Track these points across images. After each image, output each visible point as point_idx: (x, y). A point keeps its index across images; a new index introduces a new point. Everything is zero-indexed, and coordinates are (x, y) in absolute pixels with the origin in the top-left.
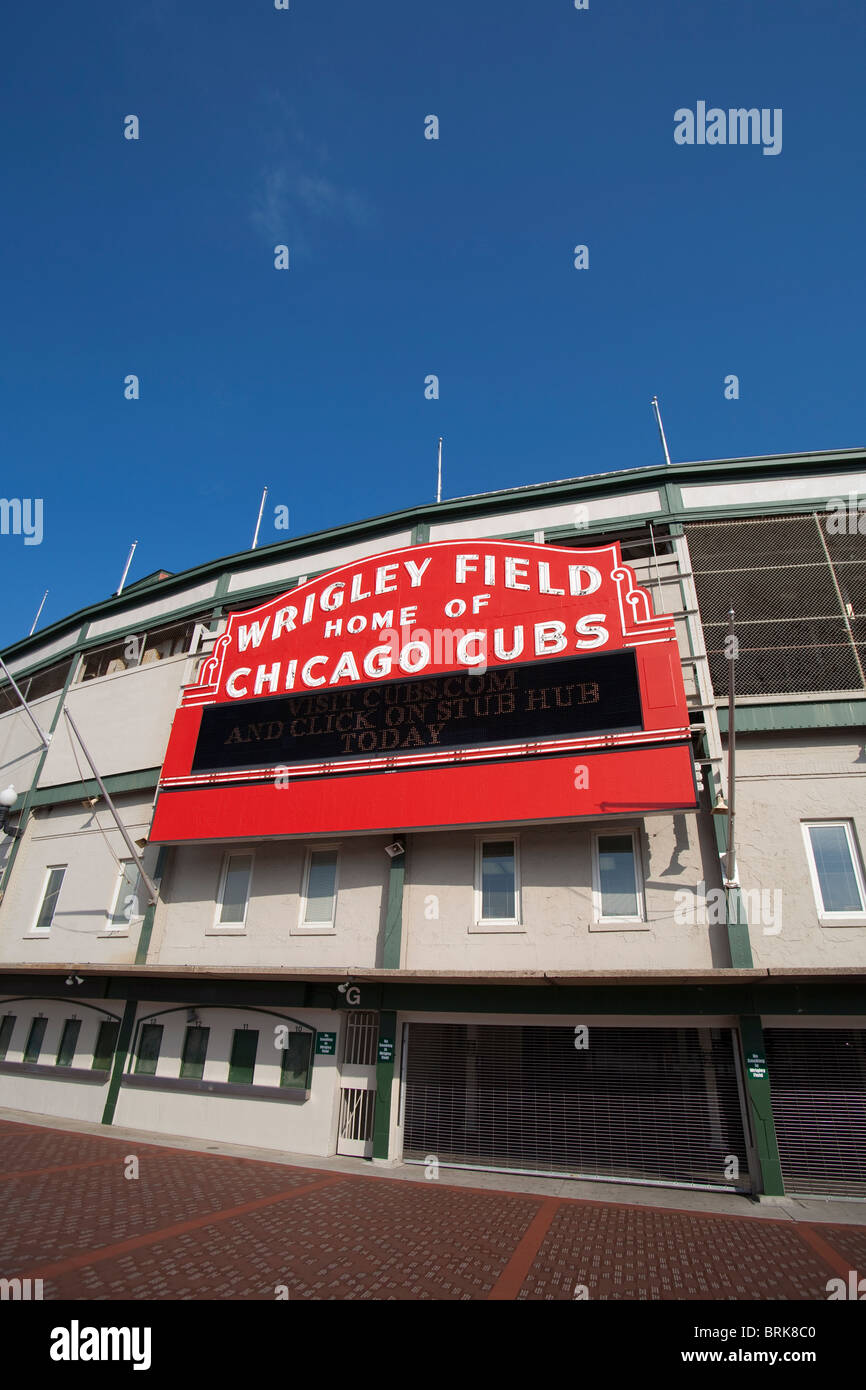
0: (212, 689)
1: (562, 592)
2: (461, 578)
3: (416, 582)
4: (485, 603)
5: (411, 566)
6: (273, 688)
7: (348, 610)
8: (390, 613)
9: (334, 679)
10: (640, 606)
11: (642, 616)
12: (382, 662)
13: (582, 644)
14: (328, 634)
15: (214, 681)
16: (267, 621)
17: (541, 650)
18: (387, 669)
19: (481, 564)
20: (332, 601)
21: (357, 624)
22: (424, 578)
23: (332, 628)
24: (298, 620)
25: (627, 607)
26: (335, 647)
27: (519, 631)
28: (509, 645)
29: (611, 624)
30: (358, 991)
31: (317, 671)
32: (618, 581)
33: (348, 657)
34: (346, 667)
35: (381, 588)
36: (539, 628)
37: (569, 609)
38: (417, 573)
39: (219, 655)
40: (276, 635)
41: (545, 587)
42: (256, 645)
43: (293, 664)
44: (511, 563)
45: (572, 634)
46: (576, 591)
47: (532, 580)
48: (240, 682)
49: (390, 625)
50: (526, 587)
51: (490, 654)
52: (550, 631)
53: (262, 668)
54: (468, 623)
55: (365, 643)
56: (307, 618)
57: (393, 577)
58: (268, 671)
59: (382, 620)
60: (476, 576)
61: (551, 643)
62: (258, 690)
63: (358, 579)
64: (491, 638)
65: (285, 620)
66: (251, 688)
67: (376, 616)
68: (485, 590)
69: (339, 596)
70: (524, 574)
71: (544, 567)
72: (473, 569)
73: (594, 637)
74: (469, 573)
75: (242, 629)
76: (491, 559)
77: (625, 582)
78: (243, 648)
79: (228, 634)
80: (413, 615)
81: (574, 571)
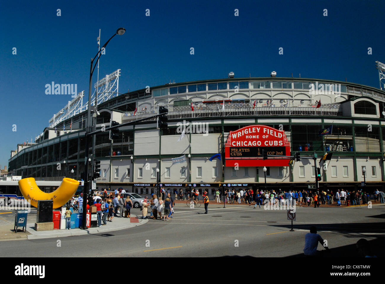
0: (230, 144)
1: (277, 137)
2: (264, 132)
3: (258, 131)
5: (257, 128)
6: (240, 145)
7: (249, 134)
8: (255, 136)
9: (248, 145)
10: (286, 140)
11: (286, 142)
12: (255, 143)
13: (279, 145)
14: (246, 138)
15: (230, 143)
16: (236, 134)
17: (275, 145)
18: (256, 145)
19: (267, 130)
20: (246, 132)
21: (251, 137)
22: (259, 131)
23: (247, 137)
24: (242, 134)
25: (285, 140)
26: (248, 140)
27: (272, 141)
28: (271, 144)
29: (283, 142)
31: (246, 143)
33: (250, 142)
34: (250, 144)
35: (253, 132)
36: (275, 141)
37: (278, 140)
38: (258, 130)
39: (230, 139)
40: (238, 137)
41: (275, 136)
42: (235, 138)
43: (242, 142)
44: (271, 131)
45: (278, 143)
46: (279, 137)
47: (274, 134)
48: (234, 144)
49: (255, 138)
50: (273, 135)
51: (269, 144)
52: (276, 142)
53: (237, 142)
54: (266, 139)
55: (252, 140)
56: (243, 135)
57: (255, 130)
58: (238, 142)
59: (254, 137)
60: (266, 132)
61: (276, 144)
62: (237, 145)
63: (250, 129)
64: (269, 142)
65: (239, 134)
66: (236, 145)
67: (253, 136)
68: (268, 134)
69: (247, 132)
70: (273, 133)
71: (275, 132)
72: (266, 131)
73: (281, 144)
74: (265, 131)
75: (233, 135)
76: (268, 130)
77: (285, 137)
78: (233, 138)
79: (230, 135)
80: (258, 137)
81: (279, 134)
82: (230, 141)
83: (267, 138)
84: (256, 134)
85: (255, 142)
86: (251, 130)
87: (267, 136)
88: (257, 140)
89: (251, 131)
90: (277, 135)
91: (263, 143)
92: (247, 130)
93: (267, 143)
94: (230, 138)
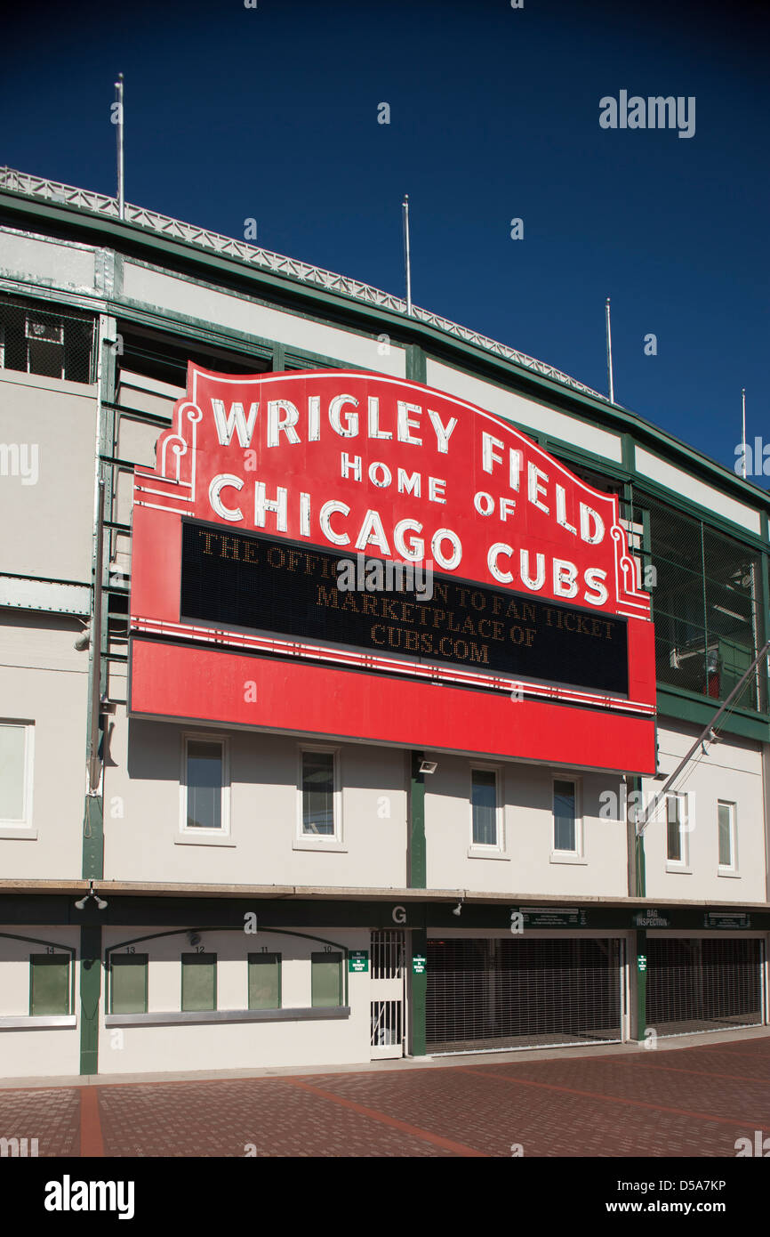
1: (574, 530)
2: (488, 467)
3: (443, 447)
4: (511, 512)
5: (435, 417)
8: (416, 476)
9: (361, 543)
12: (413, 540)
13: (589, 598)
14: (345, 473)
15: (185, 478)
16: (254, 406)
17: (558, 590)
18: (419, 555)
19: (505, 455)
20: (345, 424)
21: (380, 474)
22: (451, 442)
23: (350, 466)
24: (302, 427)
25: (621, 572)
26: (362, 496)
27: (541, 559)
28: (533, 576)
29: (609, 583)
30: (404, 910)
31: (337, 521)
32: (616, 540)
33: (372, 519)
34: (373, 532)
35: (404, 435)
36: (558, 564)
37: (585, 555)
38: (443, 433)
39: (187, 436)
40: (273, 440)
41: (561, 517)
42: (245, 442)
43: (305, 500)
44: (534, 471)
45: (580, 580)
46: (585, 535)
47: (550, 500)
48: (228, 495)
49: (417, 493)
50: (545, 509)
51: (516, 574)
52: (565, 571)
53: (260, 487)
54: (496, 529)
55: (392, 505)
56: (314, 434)
57: (416, 424)
58: (271, 495)
59: (410, 482)
60: (502, 470)
61: (566, 586)
62: (259, 519)
63: (373, 404)
64: (516, 556)
65: (281, 421)
66: (249, 510)
67: (401, 471)
68: (509, 493)
69: (353, 419)
70: (544, 492)
71: (560, 492)
72: (499, 460)
73: (597, 593)
74: (495, 463)
75: (218, 406)
76: (515, 457)
77: (620, 543)
78: (224, 440)
79: (194, 404)
80: (443, 491)
81: (585, 511)
82: (186, 459)
83: (503, 518)
84: (422, 459)
85: (416, 526)
86: (388, 421)
87: (504, 502)
88: (432, 518)
89: (382, 427)
90: (573, 517)
91: (475, 554)
92: (347, 408)
93: (503, 562)
94: (187, 424)
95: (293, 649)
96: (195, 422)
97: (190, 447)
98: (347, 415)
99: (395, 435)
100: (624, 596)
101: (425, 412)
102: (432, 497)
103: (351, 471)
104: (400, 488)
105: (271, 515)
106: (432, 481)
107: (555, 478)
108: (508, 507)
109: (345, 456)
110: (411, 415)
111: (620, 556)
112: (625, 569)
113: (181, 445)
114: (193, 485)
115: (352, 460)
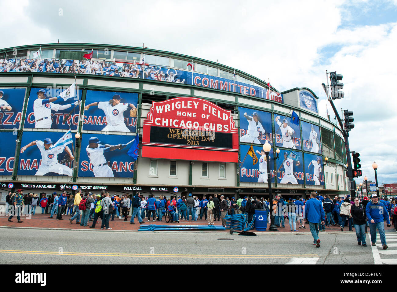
1: (222, 118)
2: (204, 109)
3: (196, 107)
4: (209, 117)
5: (194, 102)
6: (167, 125)
7: (182, 110)
8: (191, 113)
12: (190, 125)
13: (224, 130)
14: (178, 115)
16: (163, 106)
17: (218, 130)
18: (191, 127)
19: (208, 107)
20: (178, 106)
21: (184, 114)
23: (179, 113)
24: (171, 108)
25: (231, 125)
26: (180, 118)
27: (214, 125)
29: (229, 127)
30: (187, 189)
31: (176, 123)
33: (183, 122)
34: (183, 124)
35: (189, 107)
36: (218, 125)
37: (223, 122)
38: (196, 105)
39: (152, 113)
40: (166, 111)
41: (219, 117)
42: (161, 112)
43: (171, 120)
44: (213, 109)
45: (223, 127)
46: (224, 119)
48: (158, 121)
49: (191, 116)
50: (216, 115)
52: (220, 126)
53: (163, 119)
54: (206, 120)
55: (186, 119)
56: (173, 109)
57: (191, 104)
58: (165, 120)
59: (189, 115)
60: (207, 110)
61: (220, 129)
62: (163, 125)
63: (183, 102)
64: (210, 125)
65: (167, 108)
66: (161, 123)
67: (188, 113)
68: (208, 114)
69: (180, 105)
70: (216, 112)
71: (219, 112)
72: (207, 108)
73: (226, 129)
74: (206, 109)
75: (157, 107)
76: (210, 107)
77: (231, 119)
78: (158, 112)
79: (153, 107)
80: (195, 115)
81: (224, 114)
82: (152, 116)
83: (207, 118)
84: (192, 110)
85: (191, 122)
86: (186, 105)
87: (207, 115)
88: (193, 120)
90: (221, 116)
92: (179, 104)
93: (207, 126)
94: (152, 111)
95: (168, 145)
96: (153, 110)
97: (152, 114)
98: (179, 105)
99: (187, 107)
100: (232, 129)
101: (193, 102)
102: (194, 116)
103: (179, 114)
104: (188, 116)
105: (165, 124)
106: (194, 114)
107: (218, 109)
108: (208, 116)
109: (178, 112)
110: (190, 103)
111: (231, 122)
112: (232, 124)
113: (151, 114)
114: (153, 120)
115: (179, 112)
